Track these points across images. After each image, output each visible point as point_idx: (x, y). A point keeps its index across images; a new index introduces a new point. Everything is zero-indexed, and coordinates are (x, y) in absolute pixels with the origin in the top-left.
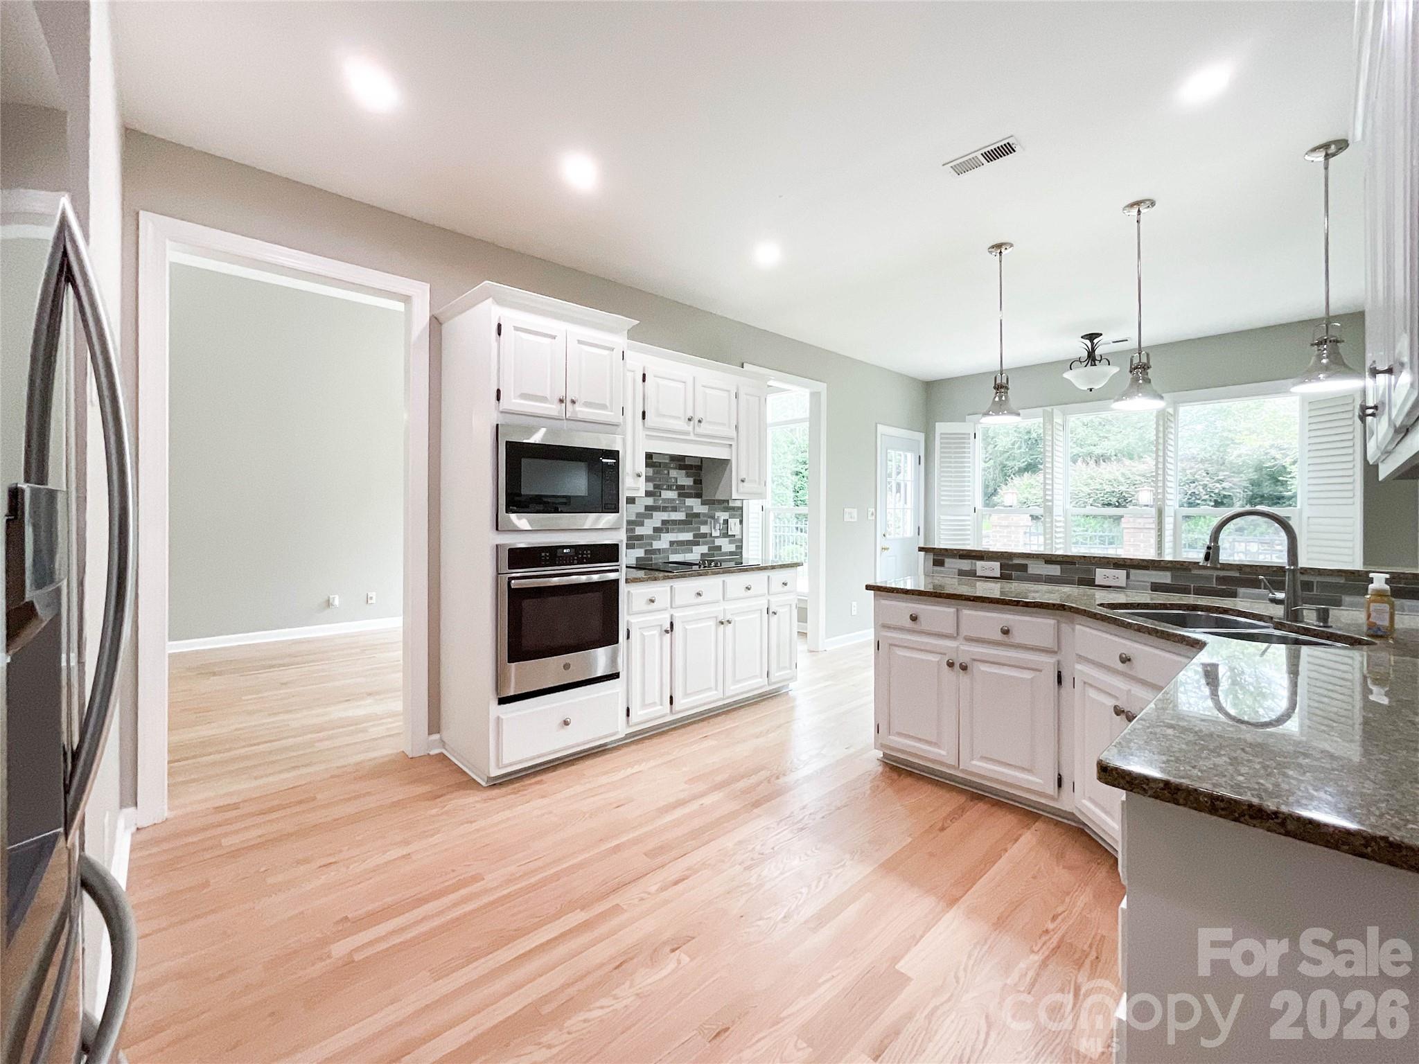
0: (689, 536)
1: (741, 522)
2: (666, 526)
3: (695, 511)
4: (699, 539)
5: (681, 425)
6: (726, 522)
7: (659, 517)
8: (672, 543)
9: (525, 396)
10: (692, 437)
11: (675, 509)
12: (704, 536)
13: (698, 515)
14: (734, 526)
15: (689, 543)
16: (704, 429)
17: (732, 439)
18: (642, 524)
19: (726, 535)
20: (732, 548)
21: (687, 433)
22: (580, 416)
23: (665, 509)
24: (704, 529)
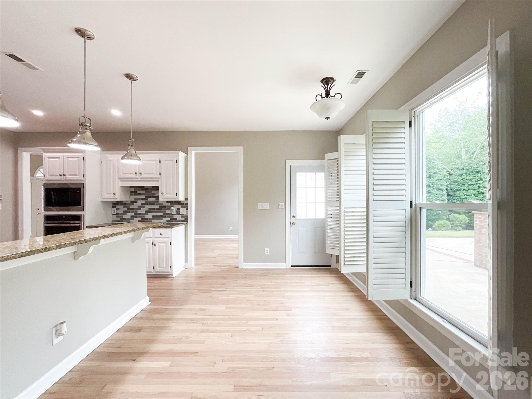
0: (161, 214)
1: (187, 209)
2: (150, 210)
3: (164, 205)
4: (165, 215)
5: (134, 176)
6: (179, 209)
7: (147, 208)
8: (153, 216)
9: (51, 175)
10: (139, 179)
11: (154, 204)
12: (168, 214)
13: (165, 207)
14: (183, 211)
15: (161, 216)
16: (143, 176)
17: (159, 178)
18: (140, 209)
19: (179, 214)
20: (183, 219)
21: (138, 178)
22: (68, 179)
23: (150, 204)
24: (168, 212)
